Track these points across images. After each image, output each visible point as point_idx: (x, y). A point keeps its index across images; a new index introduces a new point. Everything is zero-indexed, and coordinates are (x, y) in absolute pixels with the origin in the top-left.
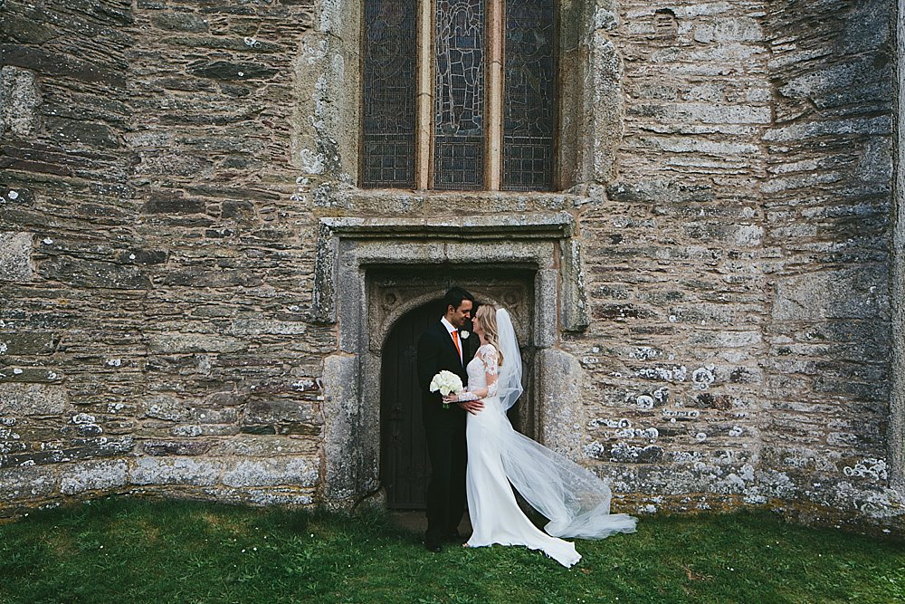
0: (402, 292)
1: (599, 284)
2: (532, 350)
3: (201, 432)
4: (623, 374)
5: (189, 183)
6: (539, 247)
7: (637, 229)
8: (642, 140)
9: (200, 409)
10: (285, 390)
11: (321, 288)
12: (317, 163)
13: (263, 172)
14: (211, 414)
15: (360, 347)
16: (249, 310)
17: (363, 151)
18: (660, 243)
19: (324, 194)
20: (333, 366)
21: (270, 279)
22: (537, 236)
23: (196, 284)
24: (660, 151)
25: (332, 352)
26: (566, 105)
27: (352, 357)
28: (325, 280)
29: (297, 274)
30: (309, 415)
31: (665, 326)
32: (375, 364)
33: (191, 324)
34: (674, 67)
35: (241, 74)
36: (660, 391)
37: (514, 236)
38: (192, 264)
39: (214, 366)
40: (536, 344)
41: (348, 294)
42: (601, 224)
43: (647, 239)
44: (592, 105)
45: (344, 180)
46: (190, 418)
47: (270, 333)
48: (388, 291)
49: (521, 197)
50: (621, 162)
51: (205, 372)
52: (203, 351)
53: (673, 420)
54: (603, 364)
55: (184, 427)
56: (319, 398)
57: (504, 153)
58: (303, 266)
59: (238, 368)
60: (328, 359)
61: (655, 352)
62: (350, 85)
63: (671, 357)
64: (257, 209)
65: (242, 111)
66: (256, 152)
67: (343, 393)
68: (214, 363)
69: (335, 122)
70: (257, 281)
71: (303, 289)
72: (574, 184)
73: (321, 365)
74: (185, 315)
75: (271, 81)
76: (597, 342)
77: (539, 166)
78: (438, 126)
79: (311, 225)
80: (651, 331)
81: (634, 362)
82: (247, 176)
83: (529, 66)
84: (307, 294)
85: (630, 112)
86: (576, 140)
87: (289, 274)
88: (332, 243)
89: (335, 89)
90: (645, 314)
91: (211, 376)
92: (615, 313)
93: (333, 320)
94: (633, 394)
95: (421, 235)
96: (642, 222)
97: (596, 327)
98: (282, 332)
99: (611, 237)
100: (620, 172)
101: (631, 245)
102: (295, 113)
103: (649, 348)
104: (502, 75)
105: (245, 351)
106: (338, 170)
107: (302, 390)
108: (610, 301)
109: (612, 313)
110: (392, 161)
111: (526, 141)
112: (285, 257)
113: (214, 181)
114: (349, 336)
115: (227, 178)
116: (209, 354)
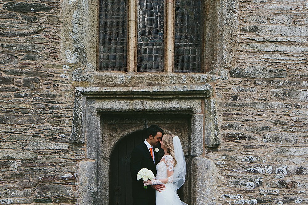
0: (120, 127)
1: (226, 122)
2: (190, 157)
3: (12, 202)
4: (239, 170)
5: (5, 68)
6: (193, 102)
7: (246, 92)
8: (249, 45)
9: (12, 189)
10: (57, 179)
11: (77, 124)
12: (74, 58)
13: (45, 62)
14: (18, 192)
15: (98, 156)
16: (38, 137)
17: (99, 51)
18: (258, 100)
19: (78, 74)
20: (83, 166)
21: (49, 120)
22: (192, 96)
23: (9, 122)
24: (258, 51)
25: (82, 159)
26: (208, 26)
27: (94, 161)
28: (79, 121)
29: (63, 117)
30: (70, 192)
31: (261, 144)
32: (106, 165)
33: (7, 144)
34: (266, 5)
35: (33, 9)
36: (258, 179)
37: (180, 96)
38: (7, 112)
39: (19, 167)
40: (192, 154)
41: (91, 128)
42: (227, 90)
43: (251, 98)
44: (222, 26)
45: (89, 66)
46: (6, 194)
47: (49, 149)
48: (113, 126)
49: (184, 75)
50: (237, 57)
51: (14, 170)
52: (13, 159)
53: (265, 195)
54: (228, 165)
55: (3, 199)
56: (76, 183)
57: (175, 52)
58: (67, 113)
59: (32, 168)
60: (80, 163)
61: (255, 159)
62: (92, 15)
63: (264, 161)
64: (42, 82)
65: (33, 29)
66: (41, 51)
67: (89, 181)
68: (19, 165)
69: (84, 35)
70: (42, 121)
71: (67, 125)
72: (212, 68)
73: (77, 166)
74: (3, 140)
75: (49, 13)
76: (225, 153)
77: (194, 59)
78: (140, 38)
79: (71, 91)
80: (253, 147)
81: (245, 164)
82: (36, 64)
83: (188, 5)
84: (69, 128)
85: (242, 30)
86: (213, 45)
87: (59, 117)
88: (82, 100)
89: (83, 17)
90: (250, 138)
91: (18, 172)
92: (234, 138)
93: (83, 142)
94: (244, 181)
95: (130, 96)
96: (249, 89)
97: (224, 145)
98: (55, 148)
99: (232, 97)
100: (237, 62)
101: (243, 101)
102: (62, 30)
103: (252, 156)
104: (174, 10)
105: (36, 158)
106: (85, 61)
107: (67, 179)
108: (231, 131)
109: (232, 138)
110: (115, 56)
111: (187, 46)
112: (57, 108)
113: (18, 67)
114: (91, 150)
115: (25, 65)
116: (17, 160)
